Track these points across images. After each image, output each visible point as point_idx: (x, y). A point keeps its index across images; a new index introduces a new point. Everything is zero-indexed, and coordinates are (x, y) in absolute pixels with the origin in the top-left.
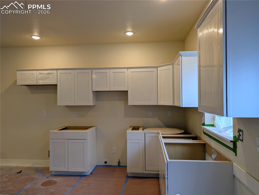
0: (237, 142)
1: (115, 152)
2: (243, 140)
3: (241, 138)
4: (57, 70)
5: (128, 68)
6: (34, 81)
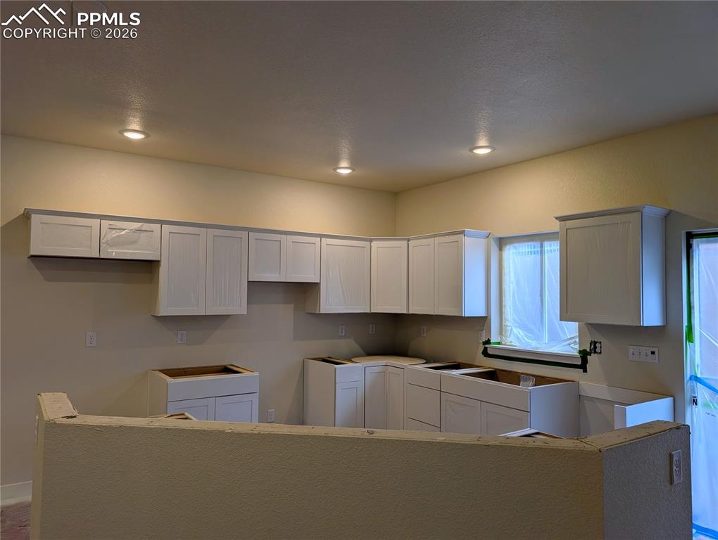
0: (588, 357)
1: (273, 420)
2: (601, 353)
3: (598, 350)
4: (161, 222)
5: (321, 236)
6: (91, 248)
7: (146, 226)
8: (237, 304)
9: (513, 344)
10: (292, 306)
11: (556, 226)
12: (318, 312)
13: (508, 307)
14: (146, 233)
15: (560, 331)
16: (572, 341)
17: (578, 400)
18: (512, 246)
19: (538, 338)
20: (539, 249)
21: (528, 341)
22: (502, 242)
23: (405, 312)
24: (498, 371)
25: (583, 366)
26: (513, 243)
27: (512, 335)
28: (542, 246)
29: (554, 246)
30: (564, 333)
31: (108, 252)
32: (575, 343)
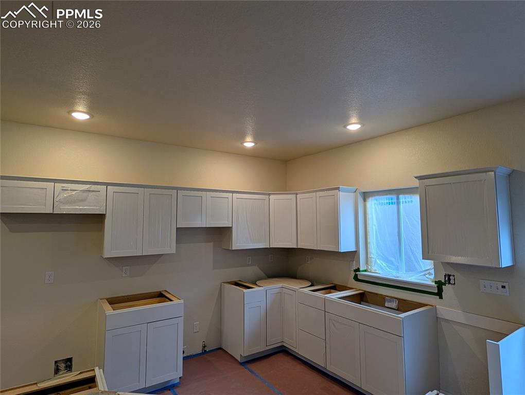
0: (443, 286)
1: (198, 331)
2: (454, 284)
3: (452, 281)
4: (107, 184)
5: (233, 192)
6: (45, 205)
7: (93, 187)
8: (168, 246)
9: (377, 272)
10: (211, 244)
11: (416, 183)
12: (230, 249)
13: (372, 244)
14: (94, 193)
15: (416, 264)
16: (427, 272)
17: (436, 321)
18: (373, 198)
19: (397, 269)
20: (396, 201)
21: (389, 270)
22: (366, 196)
23: (295, 247)
24: (366, 293)
25: (439, 294)
26: (375, 196)
27: (376, 265)
28: (398, 199)
29: (408, 198)
30: (420, 266)
31: (60, 209)
32: (430, 274)
